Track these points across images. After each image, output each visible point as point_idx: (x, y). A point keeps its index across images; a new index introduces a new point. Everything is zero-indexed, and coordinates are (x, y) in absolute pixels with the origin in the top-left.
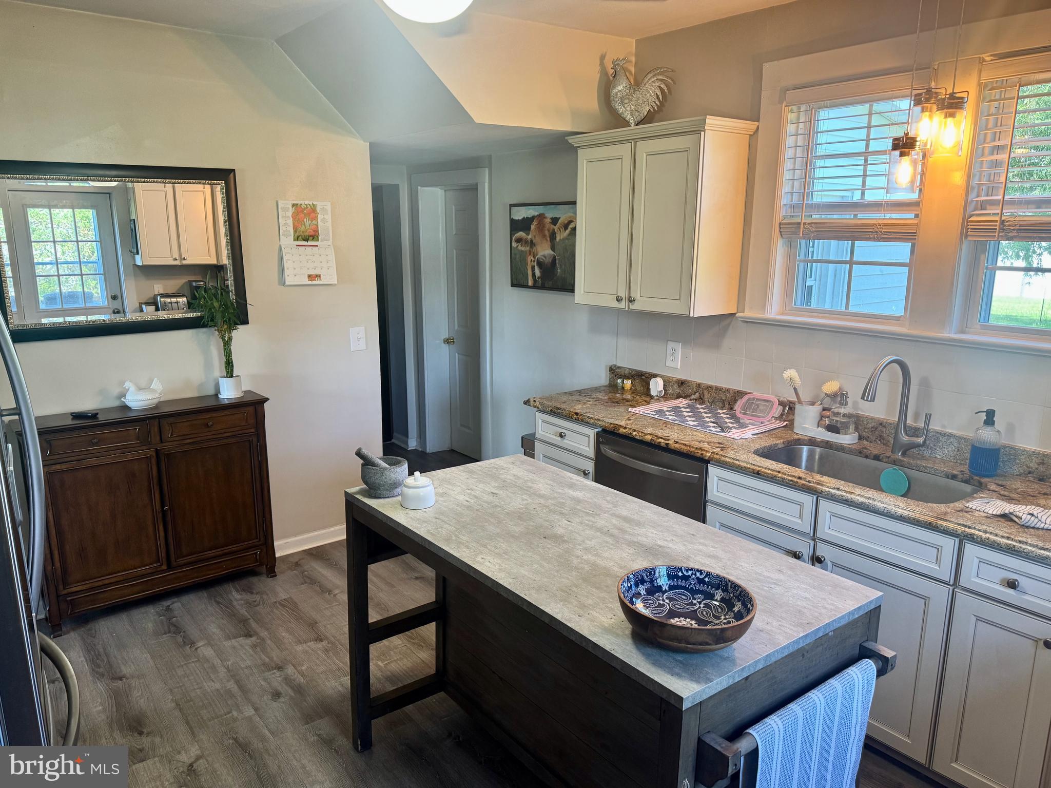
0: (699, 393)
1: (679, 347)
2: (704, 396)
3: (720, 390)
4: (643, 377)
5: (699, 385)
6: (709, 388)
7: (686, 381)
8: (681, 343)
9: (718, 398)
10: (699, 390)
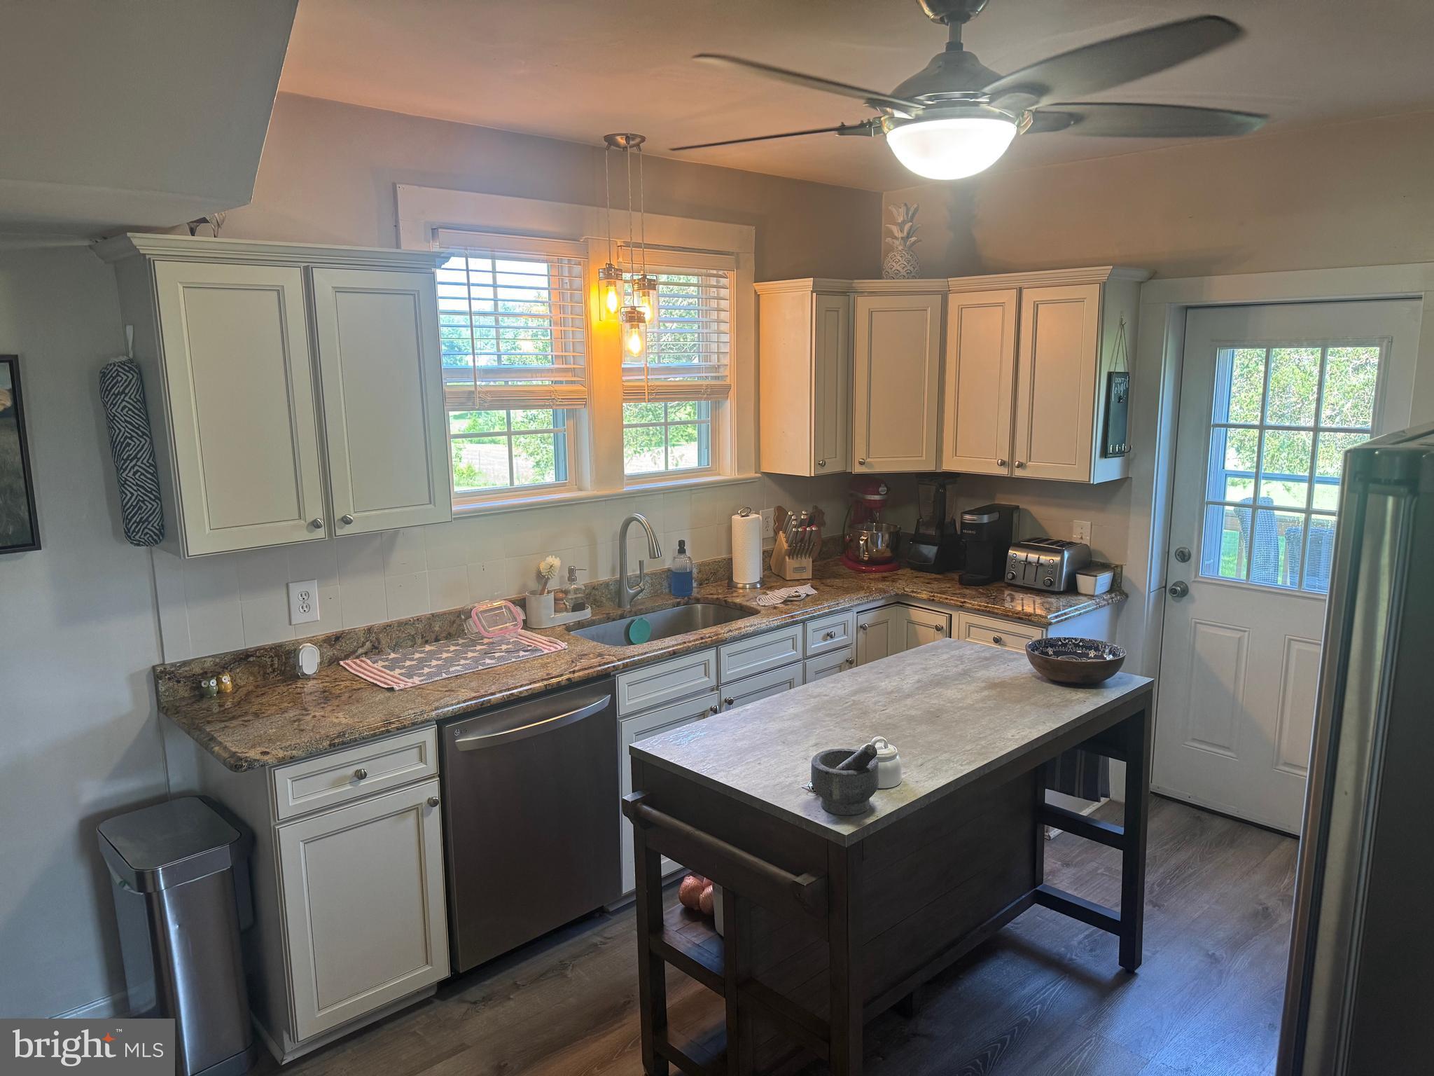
0: (371, 642)
1: (314, 588)
2: (379, 643)
3: (406, 624)
4: (251, 659)
5: (369, 630)
6: (387, 628)
7: (343, 632)
8: (316, 581)
9: (404, 635)
10: (370, 636)
